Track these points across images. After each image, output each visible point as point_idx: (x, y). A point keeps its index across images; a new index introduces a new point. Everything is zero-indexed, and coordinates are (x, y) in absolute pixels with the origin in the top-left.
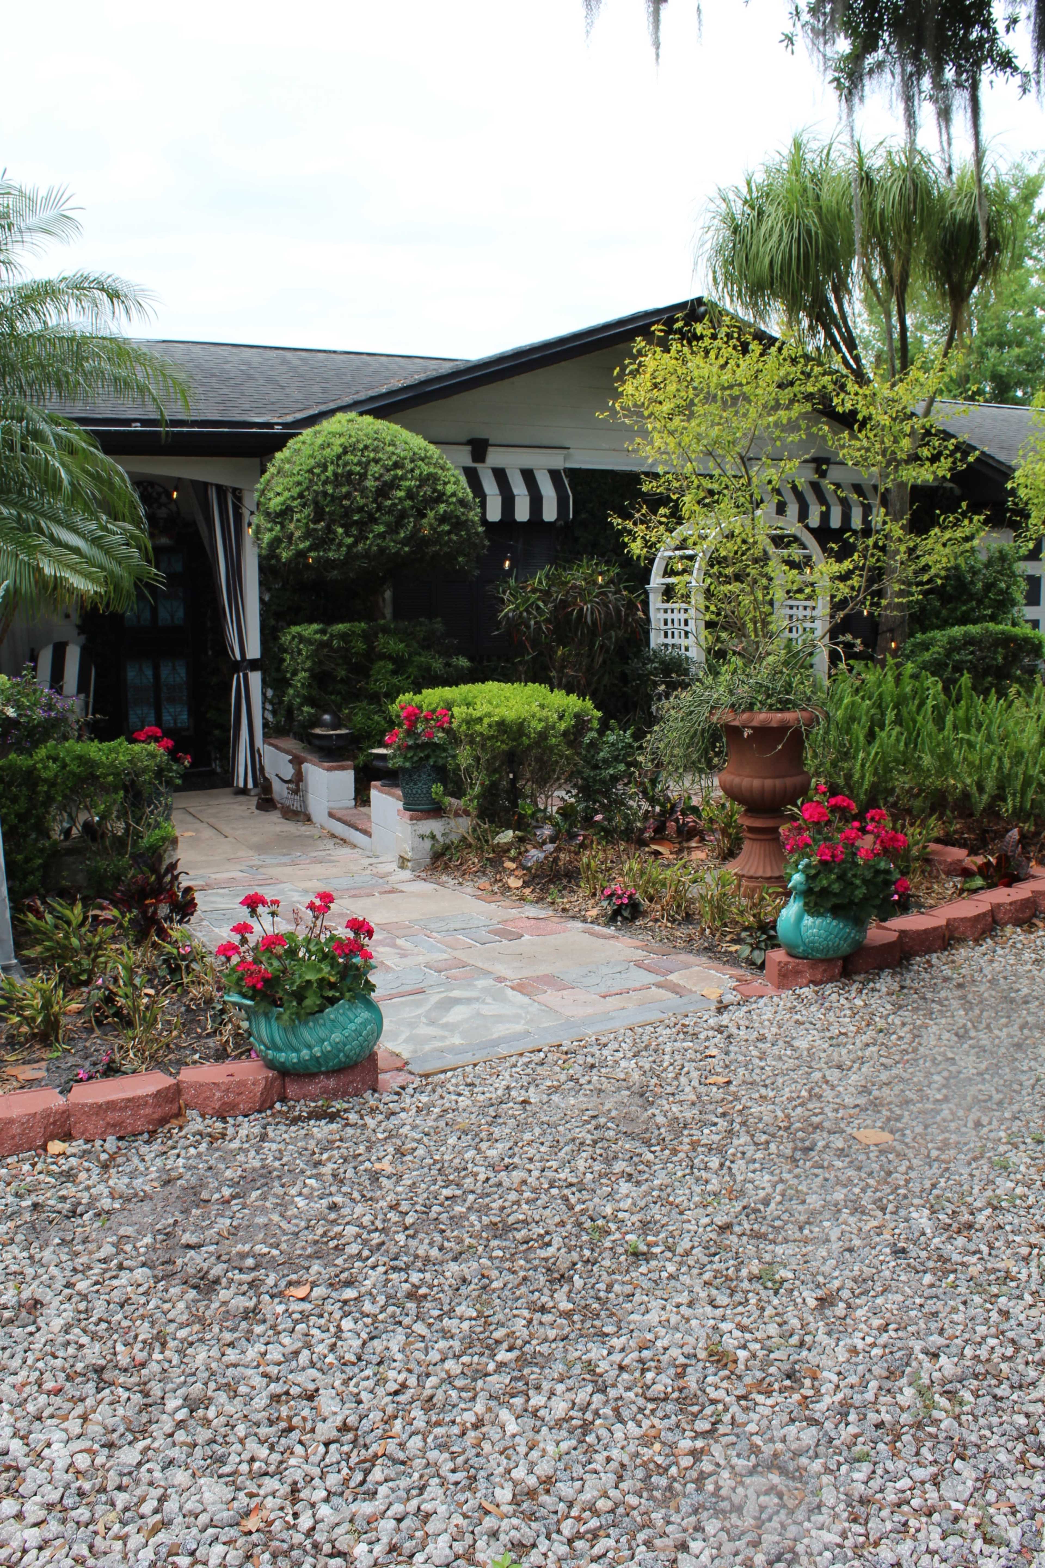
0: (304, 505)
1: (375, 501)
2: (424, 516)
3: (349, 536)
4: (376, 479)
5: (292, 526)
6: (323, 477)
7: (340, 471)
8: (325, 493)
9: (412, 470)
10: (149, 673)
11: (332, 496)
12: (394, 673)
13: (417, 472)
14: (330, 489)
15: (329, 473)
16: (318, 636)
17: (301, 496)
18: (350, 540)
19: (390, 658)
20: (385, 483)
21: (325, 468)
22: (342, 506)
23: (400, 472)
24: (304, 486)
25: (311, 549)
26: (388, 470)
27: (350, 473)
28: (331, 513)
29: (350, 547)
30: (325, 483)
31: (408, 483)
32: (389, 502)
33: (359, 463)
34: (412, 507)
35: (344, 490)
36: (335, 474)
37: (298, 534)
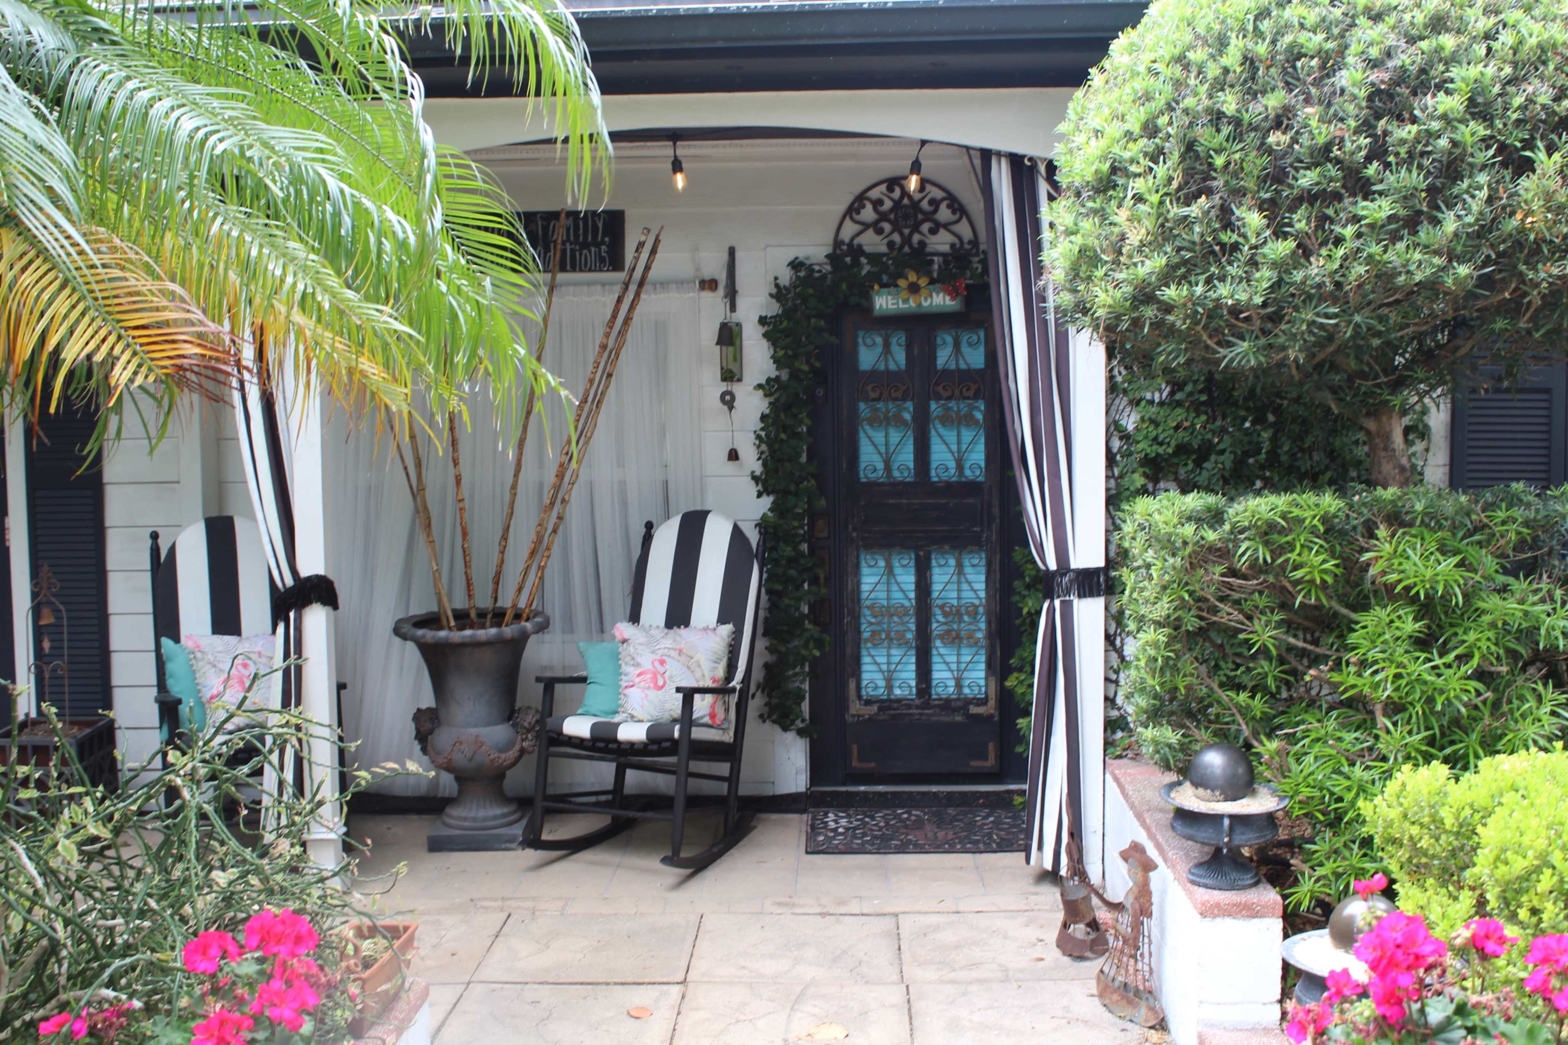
0: (1156, 156)
1: (1366, 127)
2: (1526, 166)
3: (1280, 234)
4: (1374, 64)
5: (1121, 216)
6: (1213, 71)
7: (1262, 49)
8: (1217, 117)
9: (1489, 36)
10: (907, 579)
11: (1237, 122)
12: (1423, 643)
13: (1507, 38)
14: (1229, 103)
15: (1232, 58)
16: (1189, 530)
17: (1150, 129)
18: (1283, 248)
19: (1408, 597)
20: (1401, 77)
21: (1222, 43)
22: (1264, 149)
23: (1448, 41)
24: (1160, 102)
25: (1167, 276)
26: (1412, 40)
27: (1295, 54)
28: (1233, 170)
29: (1282, 267)
30: (1220, 85)
31: (1473, 72)
32: (1408, 131)
33: (1323, 25)
34: (1486, 142)
35: (1273, 101)
36: (1249, 61)
37: (1135, 237)
